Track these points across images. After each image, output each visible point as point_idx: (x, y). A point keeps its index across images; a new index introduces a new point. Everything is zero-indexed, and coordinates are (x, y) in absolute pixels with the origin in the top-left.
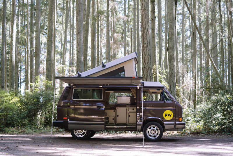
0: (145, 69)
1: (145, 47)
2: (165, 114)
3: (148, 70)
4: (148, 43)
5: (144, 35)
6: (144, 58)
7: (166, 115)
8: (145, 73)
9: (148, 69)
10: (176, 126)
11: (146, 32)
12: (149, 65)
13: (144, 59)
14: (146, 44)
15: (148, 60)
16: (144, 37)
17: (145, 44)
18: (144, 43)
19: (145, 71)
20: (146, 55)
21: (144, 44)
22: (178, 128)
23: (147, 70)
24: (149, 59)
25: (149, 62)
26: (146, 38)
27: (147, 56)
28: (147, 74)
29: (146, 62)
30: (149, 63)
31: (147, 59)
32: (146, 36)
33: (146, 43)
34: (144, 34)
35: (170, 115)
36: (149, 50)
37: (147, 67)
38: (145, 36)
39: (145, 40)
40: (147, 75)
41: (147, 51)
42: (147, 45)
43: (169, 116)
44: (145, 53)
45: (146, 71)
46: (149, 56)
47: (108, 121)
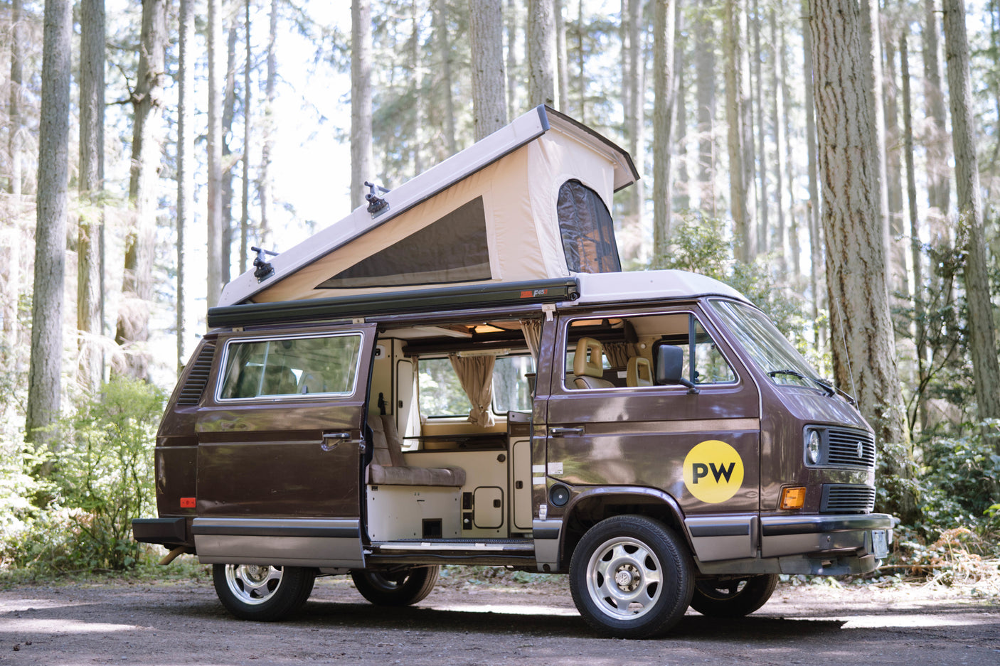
0: (833, 226)
1: (827, 103)
2: (696, 466)
3: (848, 228)
4: (844, 77)
5: (823, 37)
6: (827, 163)
7: (700, 471)
8: (833, 249)
9: (848, 222)
10: (765, 539)
11: (829, 23)
12: (854, 198)
13: (827, 169)
14: (835, 85)
15: (849, 174)
16: (822, 46)
17: (828, 84)
18: (823, 80)
19: (834, 235)
20: (834, 147)
21: (822, 89)
22: (778, 557)
23: (842, 230)
24: (856, 164)
25: (855, 181)
26: (831, 54)
27: (839, 149)
28: (844, 252)
29: (839, 184)
30: (852, 192)
31: (843, 168)
32: (832, 43)
33: (834, 78)
34: (822, 31)
35: (724, 473)
36: (852, 116)
37: (844, 209)
38: (827, 45)
39: (827, 67)
40: (846, 259)
41: (842, 121)
42: (838, 91)
43: (717, 477)
44: (831, 136)
45: (839, 236)
46: (852, 152)
47: (470, 516)
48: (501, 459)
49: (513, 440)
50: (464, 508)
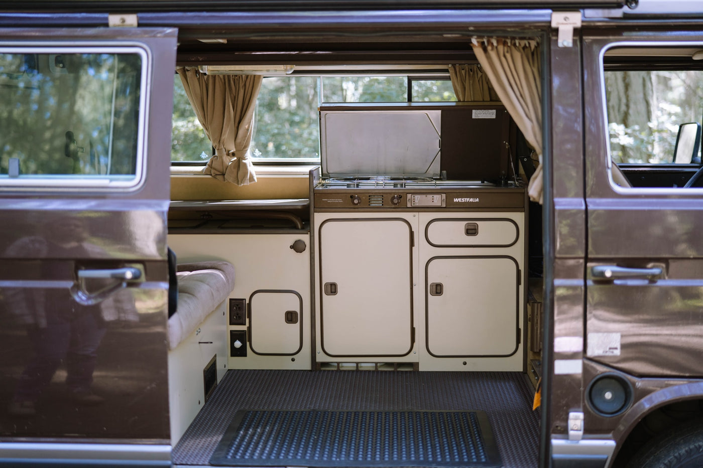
47: (245, 337)
48: (297, 247)
49: (318, 218)
50: (231, 323)
